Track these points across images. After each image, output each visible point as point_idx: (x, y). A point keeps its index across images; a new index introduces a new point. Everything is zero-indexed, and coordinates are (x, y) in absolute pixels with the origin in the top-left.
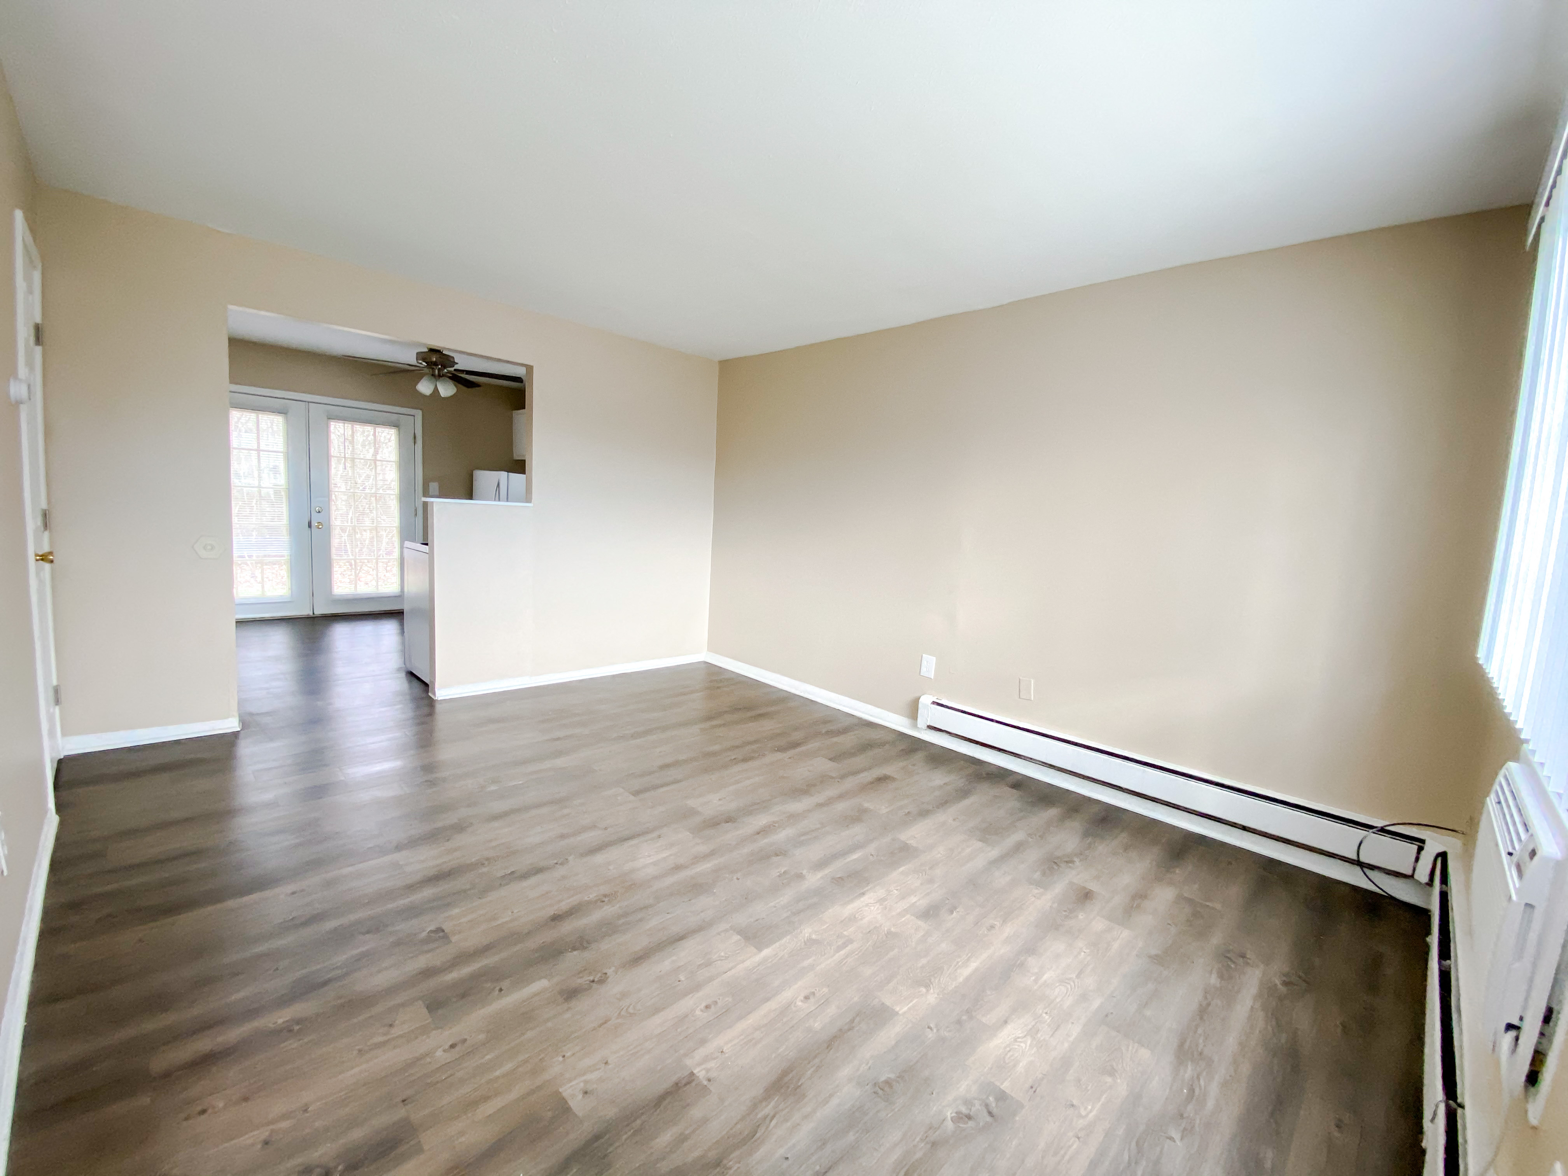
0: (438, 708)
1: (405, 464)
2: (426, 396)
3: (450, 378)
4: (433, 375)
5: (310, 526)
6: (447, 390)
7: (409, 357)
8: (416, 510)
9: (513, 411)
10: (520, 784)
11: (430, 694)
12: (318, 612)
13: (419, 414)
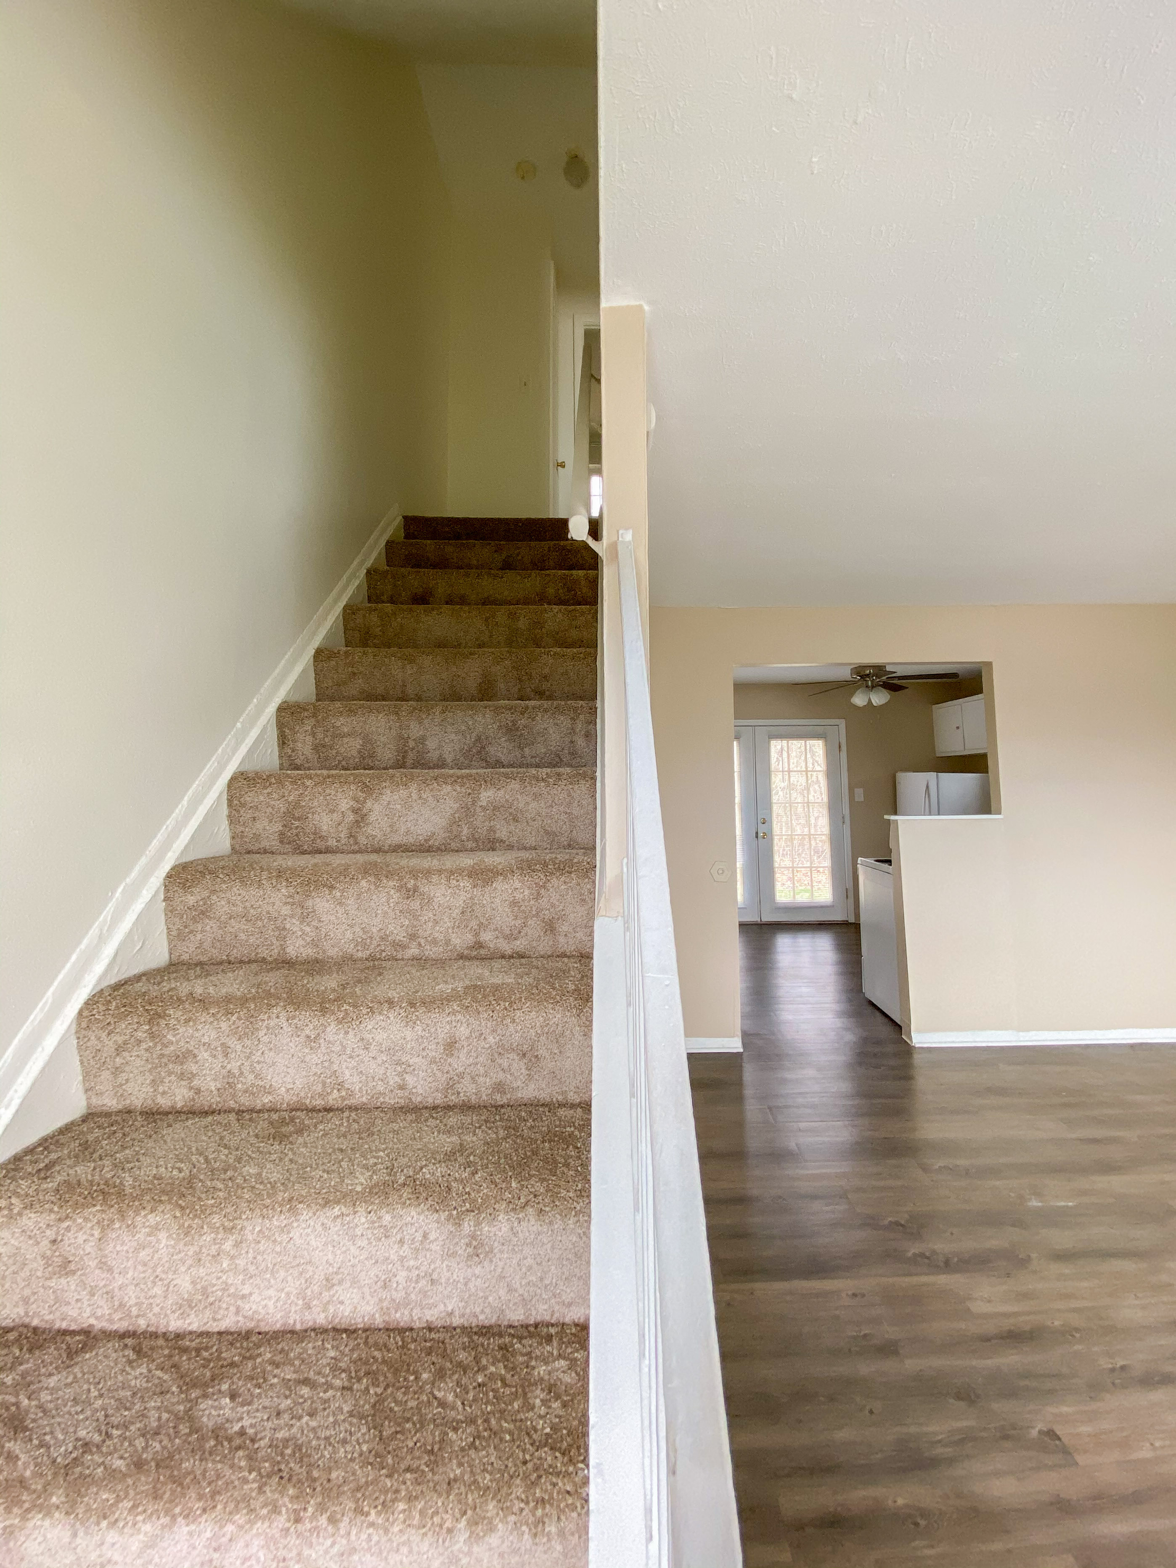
0: (917, 1059)
1: (832, 773)
2: (859, 708)
3: (880, 686)
4: (867, 687)
5: (757, 837)
6: (879, 698)
7: (845, 674)
8: (843, 818)
9: (934, 706)
10: (1071, 1207)
11: (903, 1037)
12: (766, 918)
13: (842, 723)
